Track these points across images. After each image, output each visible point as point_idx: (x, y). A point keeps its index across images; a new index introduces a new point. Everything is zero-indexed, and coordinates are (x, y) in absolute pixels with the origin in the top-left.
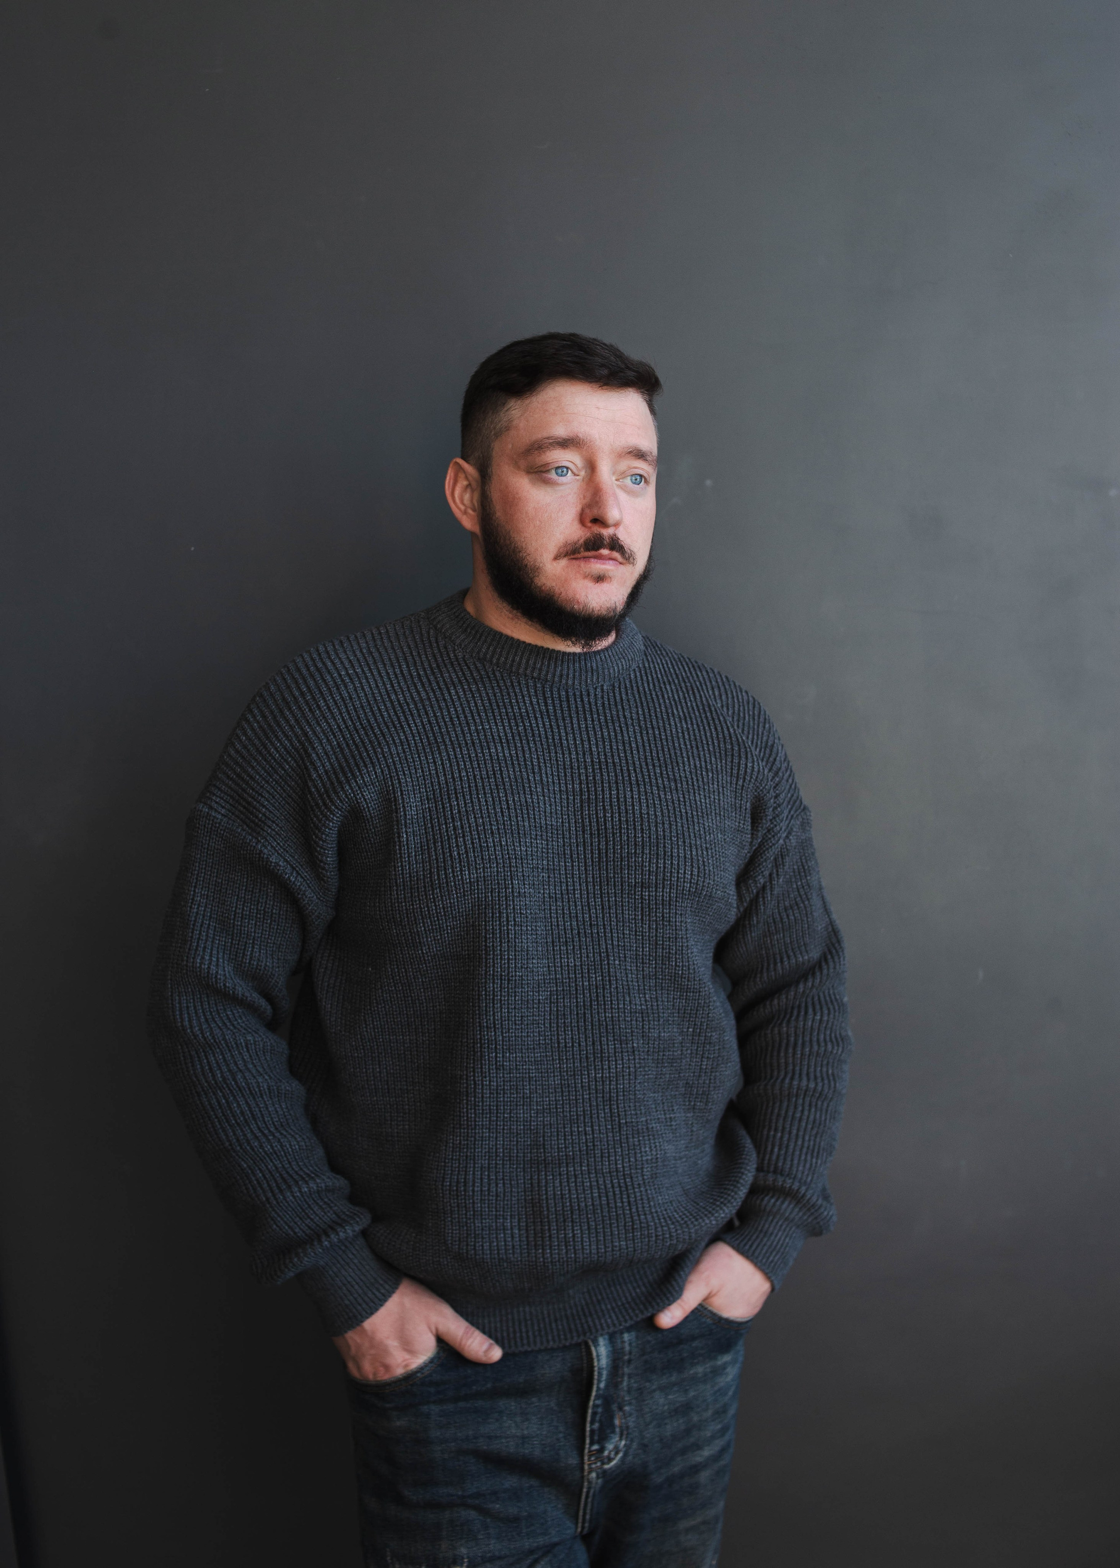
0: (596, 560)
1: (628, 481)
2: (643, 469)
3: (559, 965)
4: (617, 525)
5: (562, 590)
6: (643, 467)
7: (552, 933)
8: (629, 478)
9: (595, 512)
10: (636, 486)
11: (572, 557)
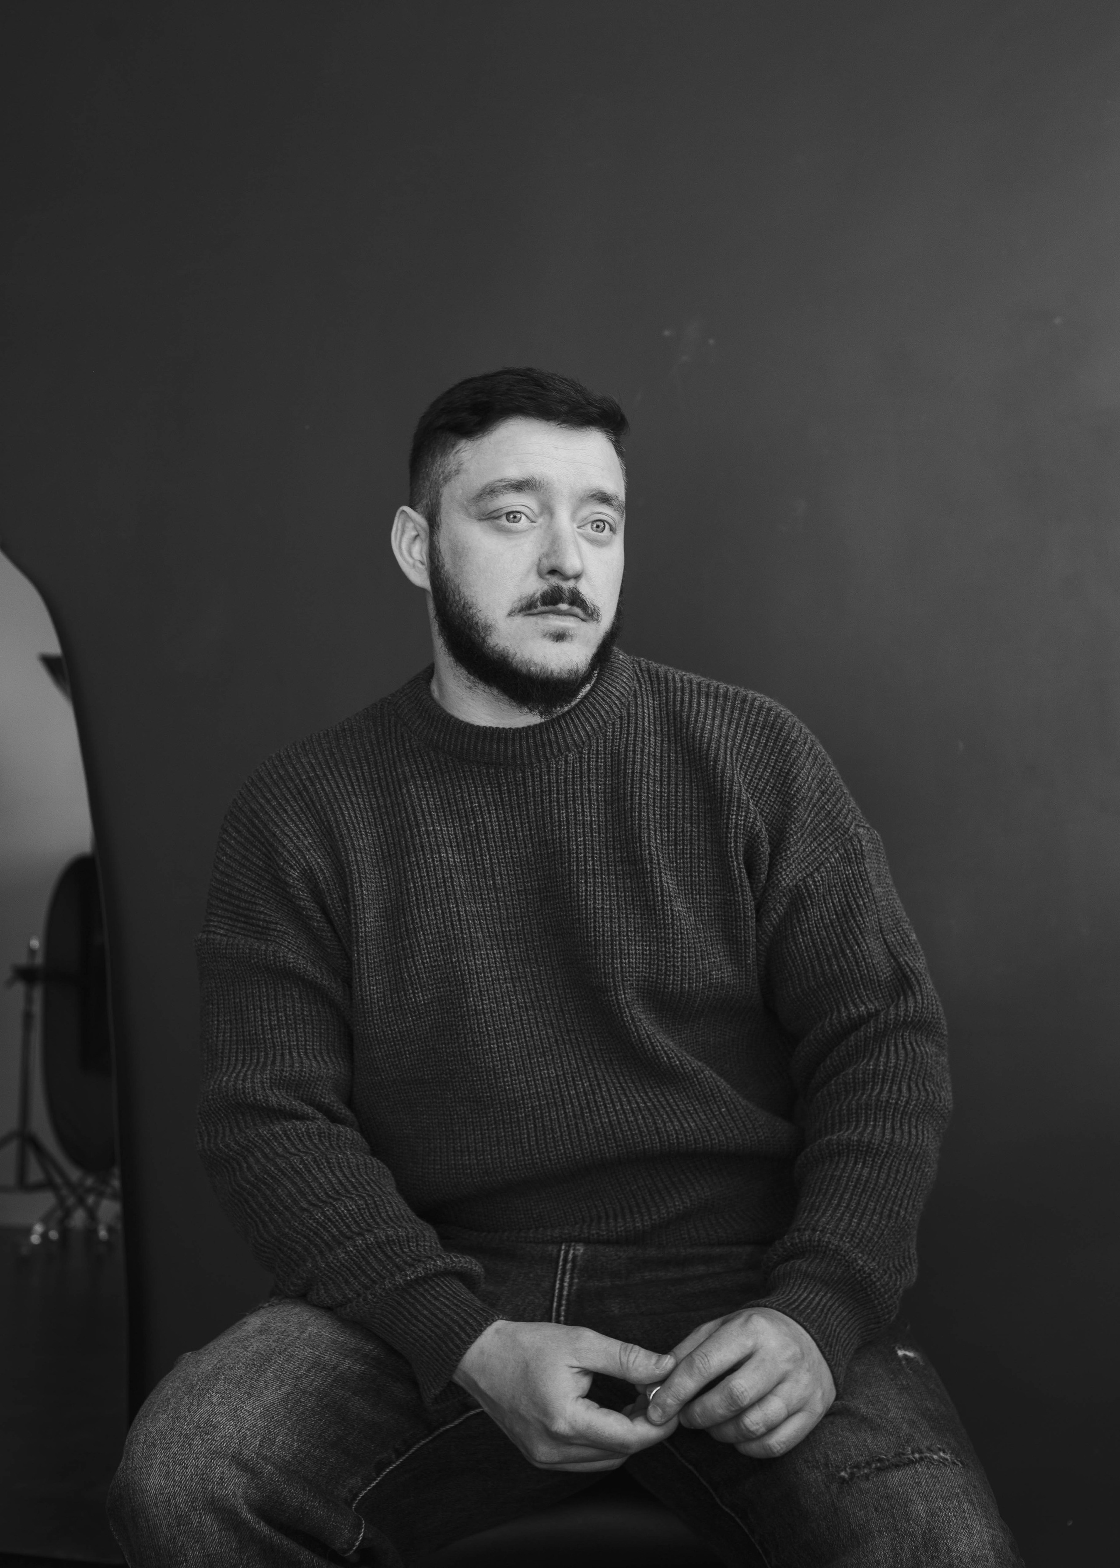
0: (555, 617)
1: (588, 529)
2: (607, 515)
3: (539, 1077)
4: (577, 577)
5: (517, 650)
6: (608, 513)
7: (527, 1045)
8: (589, 526)
9: (553, 562)
10: (600, 534)
11: (528, 612)
